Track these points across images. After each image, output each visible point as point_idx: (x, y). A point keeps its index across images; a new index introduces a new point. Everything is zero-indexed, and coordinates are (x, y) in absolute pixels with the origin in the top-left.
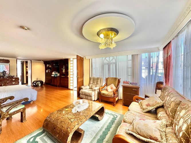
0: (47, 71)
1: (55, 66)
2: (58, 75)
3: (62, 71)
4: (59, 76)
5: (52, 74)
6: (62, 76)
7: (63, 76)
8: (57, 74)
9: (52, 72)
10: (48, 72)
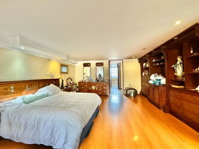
0: (143, 73)
1: (156, 62)
2: (163, 81)
3: (174, 70)
4: (163, 85)
5: (151, 78)
6: (173, 86)
7: (177, 87)
8: (160, 80)
9: (149, 75)
10: (145, 75)
